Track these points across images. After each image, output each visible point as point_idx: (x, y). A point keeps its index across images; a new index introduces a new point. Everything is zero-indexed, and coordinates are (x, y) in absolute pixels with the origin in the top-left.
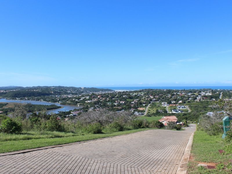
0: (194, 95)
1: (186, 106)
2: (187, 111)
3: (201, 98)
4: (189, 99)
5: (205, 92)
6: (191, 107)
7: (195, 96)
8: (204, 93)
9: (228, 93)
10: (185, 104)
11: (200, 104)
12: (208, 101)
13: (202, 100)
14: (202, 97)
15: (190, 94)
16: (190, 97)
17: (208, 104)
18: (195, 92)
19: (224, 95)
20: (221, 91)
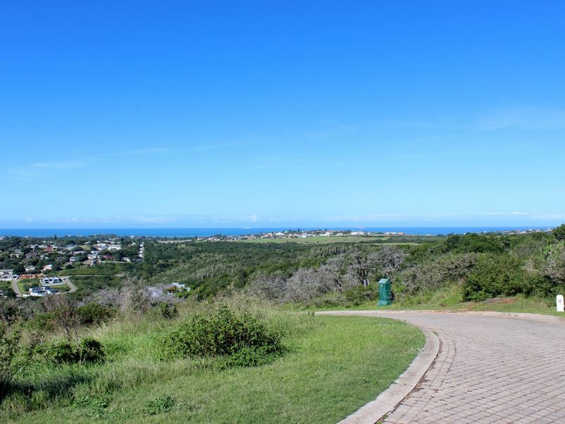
0: (81, 249)
1: (64, 278)
2: (68, 290)
3: (98, 257)
4: (69, 261)
5: (106, 243)
6: (75, 280)
7: (82, 252)
8: (104, 245)
9: (156, 245)
10: (60, 272)
11: (96, 270)
12: (114, 265)
13: (100, 261)
14: (99, 254)
15: (70, 248)
16: (70, 256)
17: (115, 270)
18: (82, 243)
19: (147, 249)
20: (140, 241)
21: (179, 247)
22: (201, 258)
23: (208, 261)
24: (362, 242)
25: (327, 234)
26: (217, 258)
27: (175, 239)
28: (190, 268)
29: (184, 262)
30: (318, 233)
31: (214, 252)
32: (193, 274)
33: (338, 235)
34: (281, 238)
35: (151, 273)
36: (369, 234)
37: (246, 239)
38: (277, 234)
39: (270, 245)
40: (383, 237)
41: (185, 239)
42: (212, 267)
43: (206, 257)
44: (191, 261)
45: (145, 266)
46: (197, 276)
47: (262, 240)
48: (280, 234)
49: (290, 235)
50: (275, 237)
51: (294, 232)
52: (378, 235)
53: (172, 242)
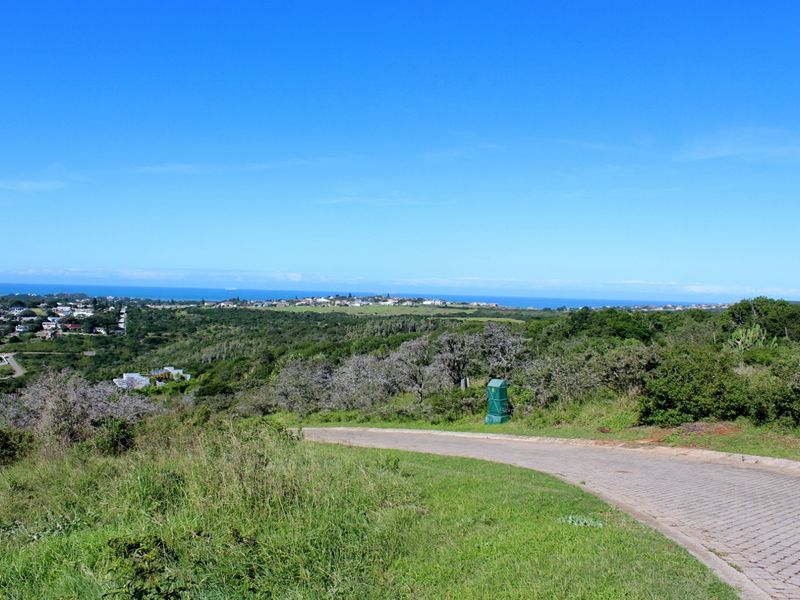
0: (34, 315)
1: (6, 355)
2: (12, 374)
3: (59, 326)
4: (14, 330)
5: (70, 306)
6: (22, 359)
7: (35, 318)
8: (68, 309)
9: (144, 311)
10: (1, 347)
11: (54, 346)
12: (81, 338)
13: (61, 332)
14: (59, 322)
15: (16, 312)
16: (17, 324)
17: (83, 346)
18: (35, 305)
19: (131, 316)
20: (120, 304)
21: (177, 314)
22: (210, 332)
23: (218, 336)
24: (439, 315)
25: (390, 302)
26: (232, 332)
27: (173, 303)
28: (192, 345)
29: (185, 336)
30: (377, 301)
31: (228, 323)
32: (197, 354)
33: (405, 304)
34: (325, 307)
35: (136, 350)
36: (448, 303)
37: (275, 305)
38: (319, 300)
39: (308, 316)
40: (468, 308)
41: (188, 303)
42: (224, 344)
43: (216, 329)
44: (194, 335)
45: (128, 342)
46: (203, 357)
47: (297, 309)
48: (323, 300)
49: (338, 302)
50: (316, 304)
51: (343, 298)
52: (461, 306)
53: (168, 307)
